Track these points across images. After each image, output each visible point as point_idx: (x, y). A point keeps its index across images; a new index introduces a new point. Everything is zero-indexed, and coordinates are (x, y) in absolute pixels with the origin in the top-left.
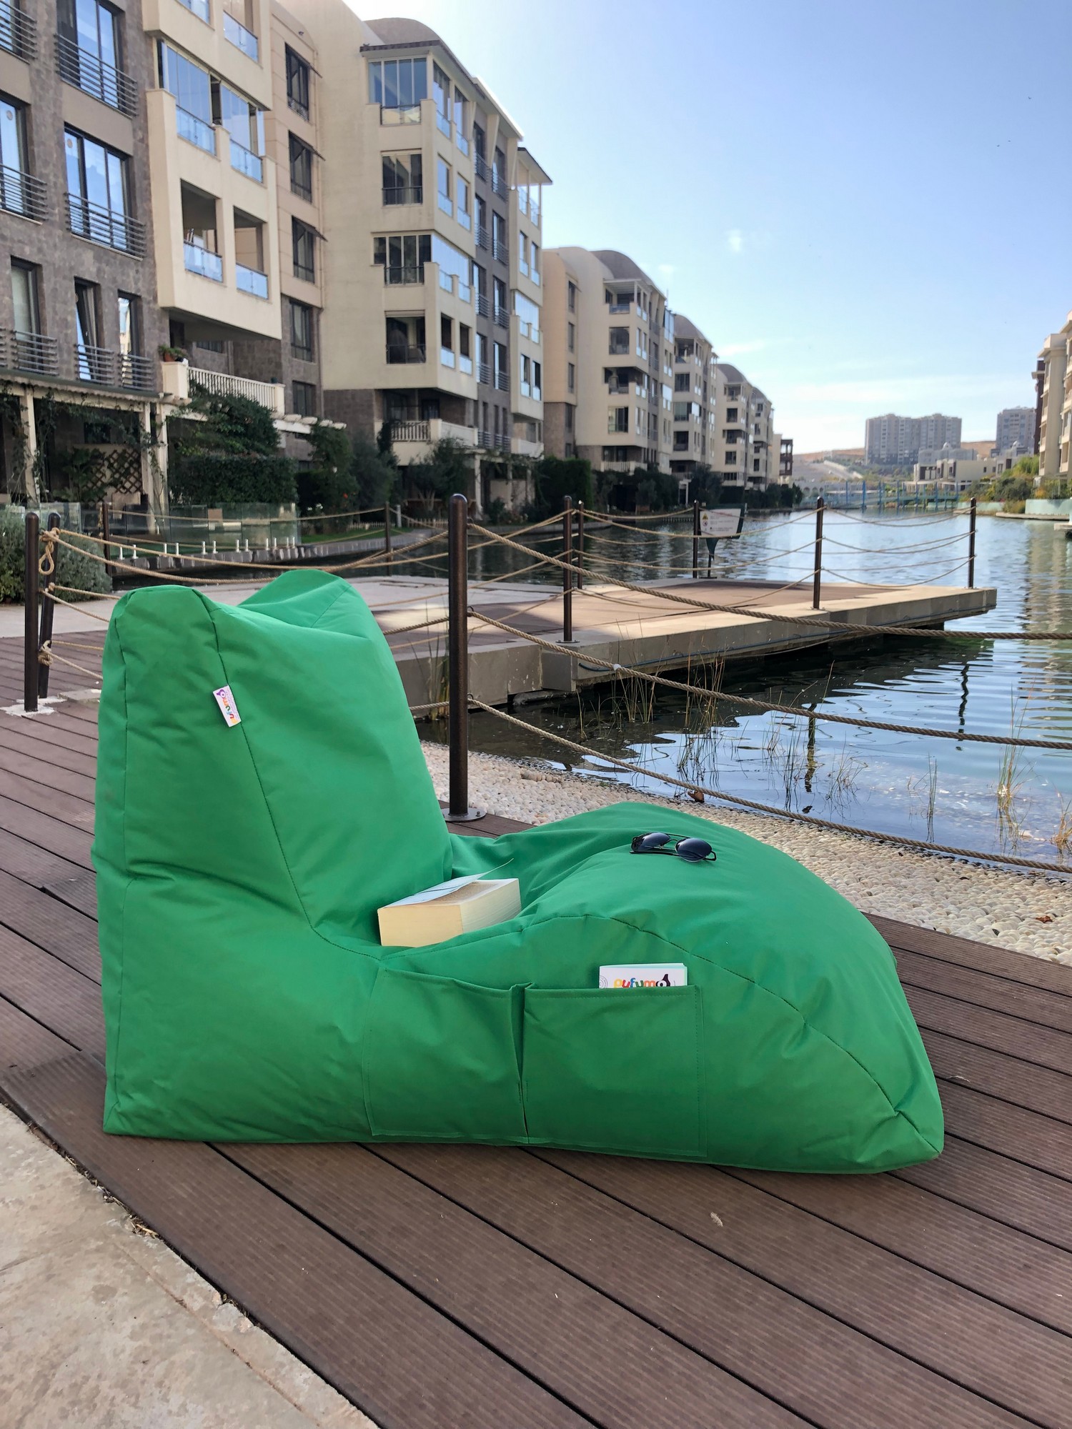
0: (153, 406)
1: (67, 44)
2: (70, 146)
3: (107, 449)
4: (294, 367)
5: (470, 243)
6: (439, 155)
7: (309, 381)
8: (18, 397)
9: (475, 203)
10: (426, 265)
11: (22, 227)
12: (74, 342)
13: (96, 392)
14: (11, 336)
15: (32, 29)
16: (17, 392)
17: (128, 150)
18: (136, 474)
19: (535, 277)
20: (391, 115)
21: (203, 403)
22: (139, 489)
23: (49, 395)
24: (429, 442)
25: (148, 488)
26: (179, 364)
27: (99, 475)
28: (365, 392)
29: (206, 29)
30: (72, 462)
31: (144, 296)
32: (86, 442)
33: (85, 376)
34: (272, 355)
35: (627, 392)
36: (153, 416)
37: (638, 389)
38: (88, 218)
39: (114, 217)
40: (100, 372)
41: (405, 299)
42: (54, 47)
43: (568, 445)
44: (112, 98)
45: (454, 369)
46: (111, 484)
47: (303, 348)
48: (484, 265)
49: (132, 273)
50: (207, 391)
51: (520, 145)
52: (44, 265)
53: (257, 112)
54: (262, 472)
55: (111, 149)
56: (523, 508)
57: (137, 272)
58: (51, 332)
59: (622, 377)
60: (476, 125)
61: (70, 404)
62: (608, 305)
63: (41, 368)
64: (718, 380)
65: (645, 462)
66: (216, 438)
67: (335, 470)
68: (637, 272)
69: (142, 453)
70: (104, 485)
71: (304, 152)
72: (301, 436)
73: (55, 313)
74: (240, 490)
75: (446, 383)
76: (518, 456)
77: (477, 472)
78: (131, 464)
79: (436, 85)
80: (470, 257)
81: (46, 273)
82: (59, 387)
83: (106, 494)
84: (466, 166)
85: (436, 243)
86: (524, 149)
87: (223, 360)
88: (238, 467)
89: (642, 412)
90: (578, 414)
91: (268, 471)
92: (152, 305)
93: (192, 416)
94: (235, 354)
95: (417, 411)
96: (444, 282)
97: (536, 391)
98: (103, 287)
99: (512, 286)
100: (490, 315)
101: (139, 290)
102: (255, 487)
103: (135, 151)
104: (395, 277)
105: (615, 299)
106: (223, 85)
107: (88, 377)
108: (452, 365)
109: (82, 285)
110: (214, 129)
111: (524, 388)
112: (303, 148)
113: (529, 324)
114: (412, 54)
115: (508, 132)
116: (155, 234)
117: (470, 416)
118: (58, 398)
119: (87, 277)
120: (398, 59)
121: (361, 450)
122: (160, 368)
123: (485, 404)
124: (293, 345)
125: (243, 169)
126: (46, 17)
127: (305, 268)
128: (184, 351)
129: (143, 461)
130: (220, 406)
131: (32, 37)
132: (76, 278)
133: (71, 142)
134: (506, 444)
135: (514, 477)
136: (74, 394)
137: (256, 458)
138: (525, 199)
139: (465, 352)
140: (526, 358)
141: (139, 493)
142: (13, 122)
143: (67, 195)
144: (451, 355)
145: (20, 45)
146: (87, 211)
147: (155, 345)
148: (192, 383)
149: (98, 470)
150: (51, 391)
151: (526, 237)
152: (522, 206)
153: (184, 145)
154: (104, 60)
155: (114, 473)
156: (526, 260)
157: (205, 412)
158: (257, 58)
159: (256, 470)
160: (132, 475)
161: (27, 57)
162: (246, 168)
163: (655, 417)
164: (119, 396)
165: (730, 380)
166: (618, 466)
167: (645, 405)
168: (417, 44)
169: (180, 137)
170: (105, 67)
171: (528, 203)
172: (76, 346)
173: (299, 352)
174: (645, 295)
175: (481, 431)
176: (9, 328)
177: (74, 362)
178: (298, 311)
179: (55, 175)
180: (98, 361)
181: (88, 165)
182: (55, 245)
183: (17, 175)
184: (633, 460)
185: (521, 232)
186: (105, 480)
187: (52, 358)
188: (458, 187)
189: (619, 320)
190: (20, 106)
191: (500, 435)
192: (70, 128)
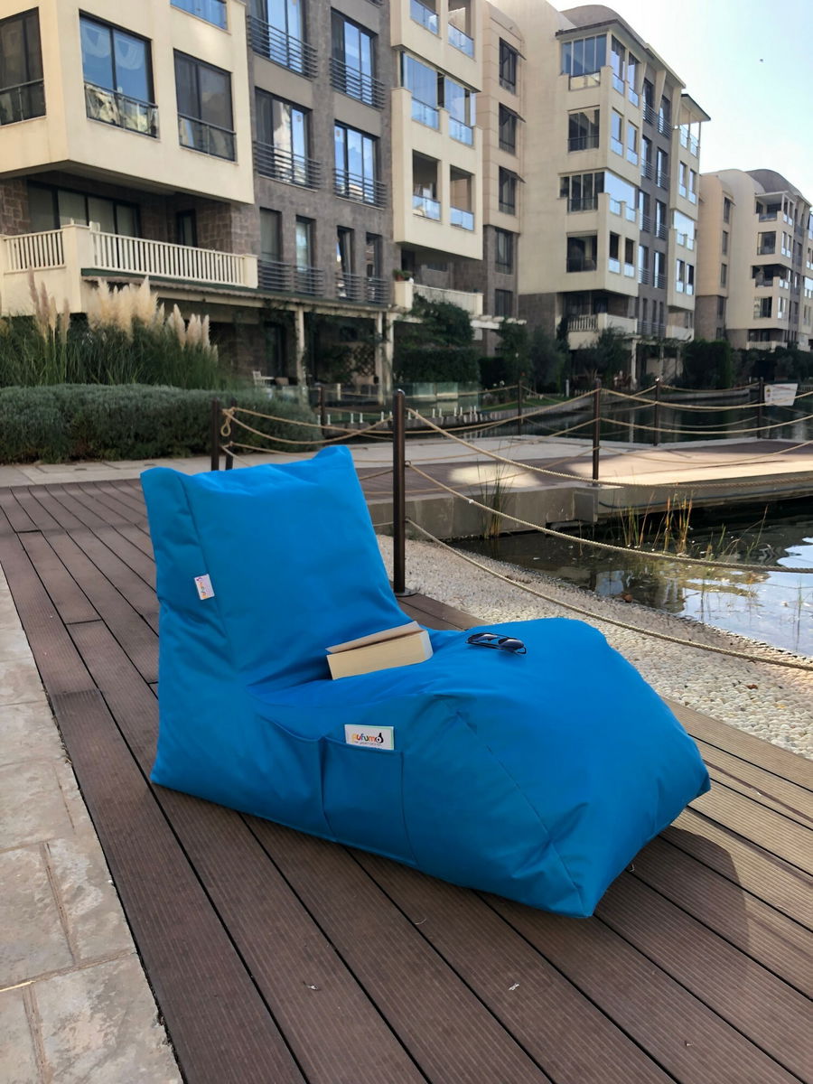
0: (384, 314)
1: (338, 63)
2: (339, 135)
3: (354, 345)
4: (496, 280)
5: (637, 175)
6: (614, 109)
7: (507, 289)
8: (293, 313)
9: (643, 143)
10: (600, 195)
11: (304, 195)
12: (335, 272)
13: (345, 306)
14: (294, 270)
15: (315, 56)
16: (292, 308)
17: (376, 132)
18: (372, 363)
19: (692, 197)
20: (578, 82)
21: (419, 310)
22: (374, 373)
23: (313, 310)
24: (597, 331)
25: (379, 373)
26: (406, 282)
27: (348, 364)
28: (549, 295)
29: (435, 39)
30: (330, 355)
31: (384, 234)
32: (340, 341)
34: (481, 271)
35: (771, 285)
36: (384, 321)
37: (781, 282)
38: (348, 184)
39: (366, 181)
40: (352, 291)
41: (582, 223)
42: (330, 67)
43: (719, 329)
44: (368, 98)
45: (619, 274)
46: (355, 370)
47: (504, 264)
48: (648, 192)
49: (376, 220)
50: (426, 301)
51: (684, 92)
52: (318, 219)
53: (471, 94)
54: (455, 359)
55: (365, 134)
56: (671, 380)
57: (380, 218)
58: (320, 264)
59: (768, 273)
60: (646, 80)
61: (327, 315)
62: (758, 215)
63: (313, 291)
65: (785, 341)
66: (427, 335)
67: (517, 355)
68: (786, 185)
69: (376, 348)
70: (351, 371)
71: (511, 118)
72: (493, 330)
73: (324, 252)
74: (440, 372)
75: (612, 285)
76: (669, 339)
77: (634, 353)
78: (369, 356)
79: (614, 53)
80: (636, 186)
81: (319, 224)
82: (320, 304)
83: (352, 377)
84: (638, 116)
85: (608, 177)
86: (687, 95)
87: (446, 277)
88: (440, 356)
89: (784, 301)
90: (728, 304)
91: (459, 359)
92: (389, 241)
93: (411, 320)
94: (455, 272)
95: (590, 307)
96: (614, 208)
97: (689, 288)
98: (357, 231)
99: (672, 206)
100: (652, 231)
101: (381, 230)
102: (450, 371)
103: (383, 134)
104: (575, 206)
105: (765, 210)
106: (447, 78)
107: (343, 296)
108: (618, 271)
109: (342, 231)
110: (438, 111)
111: (679, 286)
112: (510, 115)
113: (685, 236)
114: (595, 33)
115: (673, 82)
116: (394, 191)
117: (631, 310)
118: (319, 311)
119: (345, 225)
120: (584, 38)
121: (540, 338)
122: (394, 286)
123: (645, 300)
124: (497, 262)
125: (459, 138)
126: (324, 46)
127: (508, 205)
128: (410, 273)
129: (376, 354)
130: (433, 311)
131: (315, 62)
132: (338, 227)
133: (339, 131)
134: (662, 330)
135: (665, 357)
136: (330, 308)
137: (453, 349)
138: (686, 136)
139: (630, 260)
140: (682, 263)
141: (373, 376)
142: (302, 122)
143: (335, 169)
144: (617, 263)
145: (307, 69)
146: (348, 179)
147: (391, 269)
148: (416, 295)
149: (348, 361)
150: (314, 307)
151: (685, 166)
152: (683, 141)
153: (416, 126)
154: (364, 72)
155: (358, 362)
156: (685, 185)
157: (420, 316)
158: (472, 55)
160: (369, 363)
161: (311, 76)
162: (461, 136)
163: (797, 304)
164: (360, 308)
166: (762, 346)
167: (787, 295)
168: (599, 25)
169: (413, 120)
170: (364, 77)
171: (688, 138)
172: (337, 274)
173: (502, 267)
174: (791, 204)
175: (641, 320)
176: (293, 264)
177: (334, 285)
178: (502, 237)
179: (327, 157)
180: (350, 283)
181: (350, 147)
182: (325, 205)
183: (303, 160)
184: (774, 340)
185: (682, 163)
186: (352, 367)
187: (320, 283)
188: (629, 132)
189: (768, 226)
190: (306, 111)
191: (657, 323)
192: (339, 123)
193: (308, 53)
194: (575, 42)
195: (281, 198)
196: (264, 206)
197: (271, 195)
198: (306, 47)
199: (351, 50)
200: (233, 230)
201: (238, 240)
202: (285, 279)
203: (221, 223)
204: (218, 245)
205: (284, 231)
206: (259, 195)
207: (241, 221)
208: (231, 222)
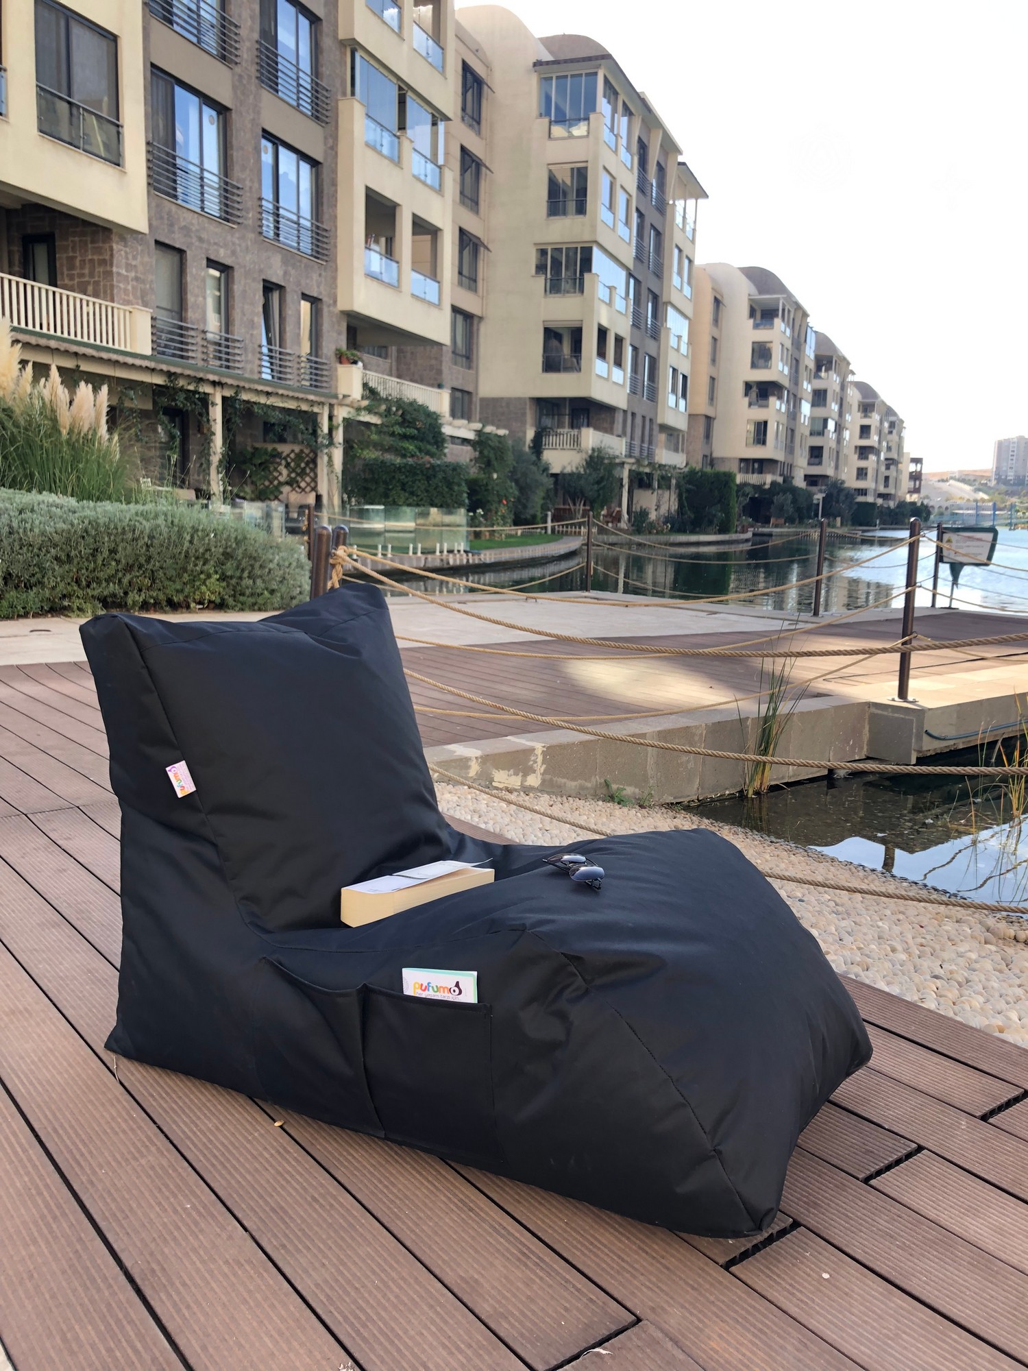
0: (331, 406)
1: (267, 49)
2: (266, 153)
3: (284, 449)
4: (453, 373)
5: (628, 255)
7: (466, 389)
8: (208, 394)
9: (635, 215)
10: (586, 276)
11: (218, 230)
12: (258, 343)
13: (281, 392)
14: (202, 335)
15: (236, 34)
16: (208, 389)
17: (318, 156)
18: (312, 474)
19: (687, 291)
20: (558, 131)
21: (377, 406)
22: (314, 489)
23: (236, 393)
24: (580, 451)
25: (323, 488)
26: (354, 367)
27: (276, 474)
28: (525, 398)
29: (395, 39)
30: (251, 459)
31: (325, 299)
32: (265, 441)
33: (267, 376)
34: (433, 362)
35: (767, 406)
36: (331, 418)
37: (778, 403)
38: (278, 222)
39: (302, 222)
40: (280, 372)
41: (563, 309)
42: (256, 53)
43: (705, 456)
44: (306, 107)
46: (287, 483)
47: (462, 356)
48: (640, 278)
49: (315, 276)
50: (379, 394)
51: (680, 159)
52: (236, 267)
53: (439, 123)
54: (435, 476)
55: (303, 156)
56: (666, 517)
57: (320, 275)
58: (239, 332)
59: (763, 391)
60: (640, 139)
61: (255, 403)
62: (751, 321)
63: (228, 367)
64: (854, 396)
65: (780, 475)
66: (388, 441)
67: (495, 476)
68: (782, 288)
69: (319, 454)
70: (281, 484)
71: (474, 165)
72: (465, 441)
73: (244, 314)
74: (412, 493)
75: (599, 393)
76: (665, 466)
77: (626, 481)
78: (307, 464)
79: (604, 101)
80: (627, 269)
81: (238, 274)
82: (247, 386)
83: (281, 493)
84: (630, 181)
85: (597, 254)
86: (684, 164)
87: (387, 366)
88: (412, 471)
89: (781, 427)
90: (716, 426)
91: (441, 475)
92: (331, 308)
93: (366, 418)
94: (398, 360)
95: (567, 419)
96: (602, 293)
97: (682, 403)
98: (288, 289)
99: (665, 299)
100: (643, 327)
101: (320, 293)
102: (427, 491)
103: (325, 159)
104: (554, 287)
105: (758, 315)
106: (410, 94)
107: (269, 377)
108: (606, 376)
109: (269, 287)
110: (398, 137)
111: (672, 399)
112: (473, 161)
113: (679, 337)
114: (584, 69)
115: (670, 147)
116: (339, 239)
117: (618, 426)
118: (245, 396)
119: (274, 280)
120: (569, 74)
121: (519, 456)
122: (336, 370)
123: (633, 414)
124: (454, 352)
125: (422, 177)
126: (249, 23)
127: (469, 277)
128: (359, 354)
129: (319, 461)
130: (394, 409)
131: (236, 41)
132: (264, 281)
133: (267, 145)
134: (650, 454)
135: (659, 487)
136: (259, 393)
137: (429, 462)
138: (682, 214)
139: (618, 363)
140: (674, 370)
141: (313, 494)
142: (215, 127)
143: (260, 199)
144: (605, 365)
145: (225, 49)
146: (278, 215)
147: (333, 348)
148: (365, 385)
149: (276, 469)
150: (239, 389)
151: (680, 251)
152: (679, 220)
153: (370, 153)
154: (301, 66)
155: (291, 473)
156: (680, 273)
157: (380, 415)
158: (443, 69)
159: (429, 473)
160: (308, 475)
161: (231, 61)
162: (426, 176)
163: (793, 431)
164: (301, 396)
165: (864, 396)
166: (754, 479)
167: (784, 420)
168: (589, 59)
169: (367, 145)
170: (301, 74)
171: (684, 217)
172: (260, 346)
173: (459, 359)
174: (789, 311)
175: (629, 441)
176: (201, 327)
177: (257, 362)
178: (460, 318)
179: (252, 181)
180: (278, 362)
181: (281, 171)
182: (247, 248)
183: (216, 179)
184: (769, 473)
185: (677, 246)
186: (282, 479)
187: (238, 358)
188: (621, 198)
189: (762, 335)
190: (222, 110)
191: (646, 445)
192: (267, 135)
193: (226, 28)
194: (558, 78)
195: (186, 230)
196: (162, 239)
197: (172, 225)
198: (224, 18)
199: (285, 37)
200: (115, 269)
201: (122, 285)
202: (189, 347)
203: (96, 257)
204: (90, 288)
205: (189, 279)
206: (154, 223)
207: (127, 258)
208: (112, 255)
